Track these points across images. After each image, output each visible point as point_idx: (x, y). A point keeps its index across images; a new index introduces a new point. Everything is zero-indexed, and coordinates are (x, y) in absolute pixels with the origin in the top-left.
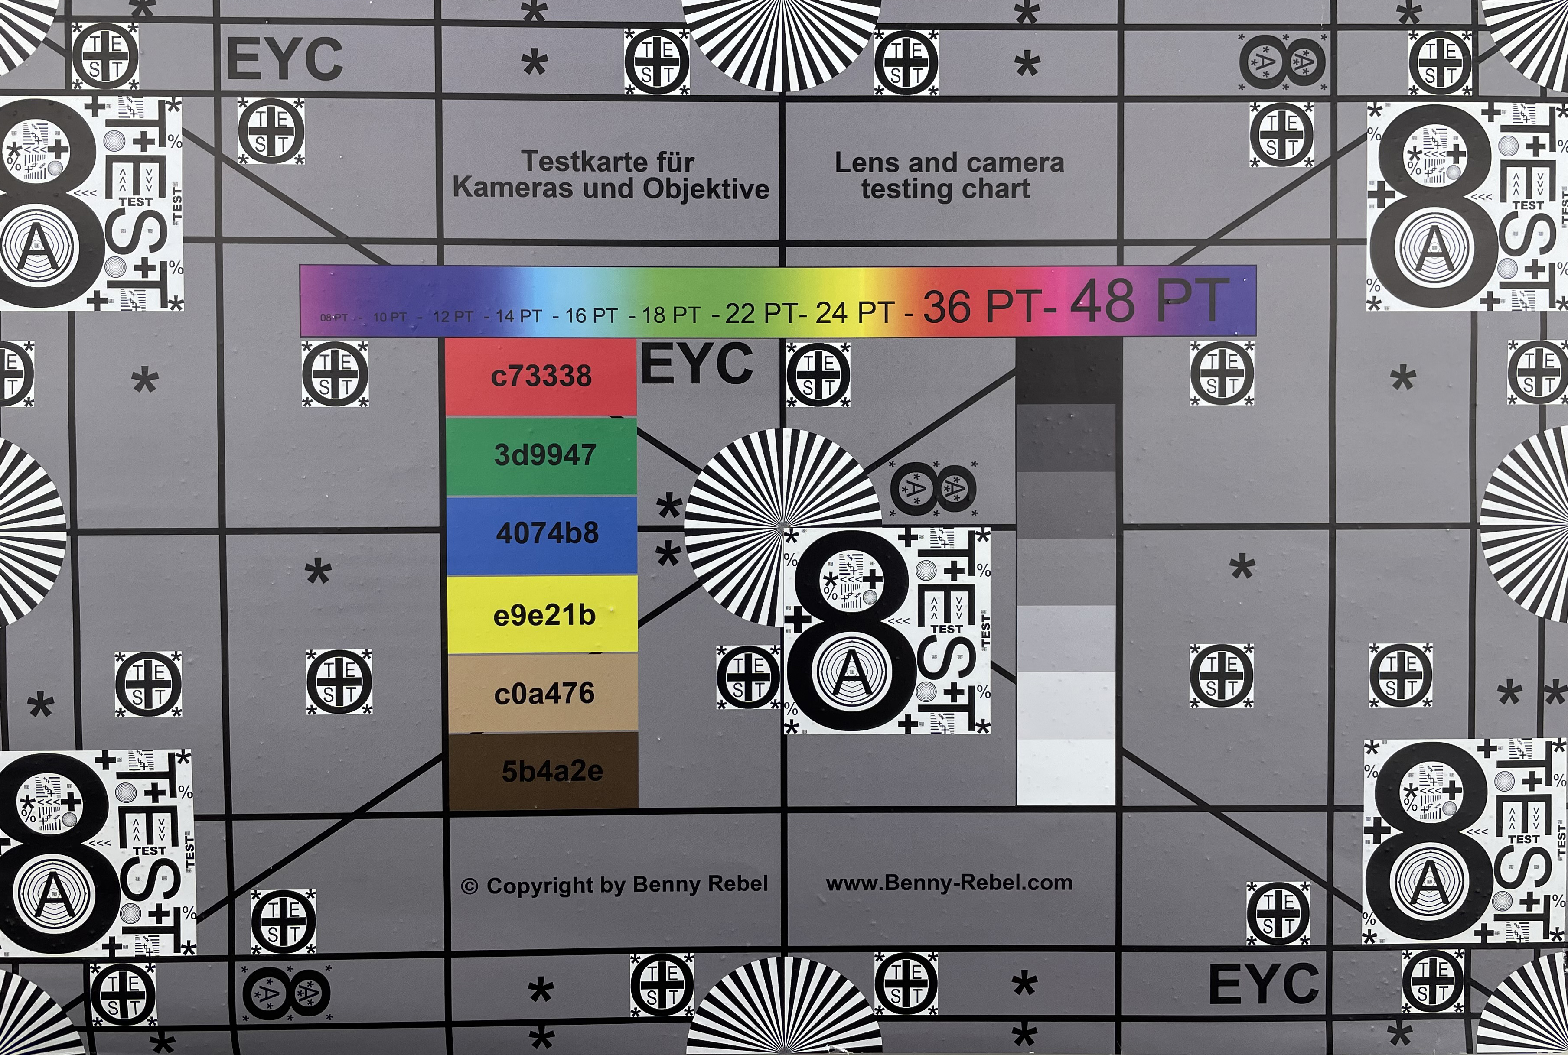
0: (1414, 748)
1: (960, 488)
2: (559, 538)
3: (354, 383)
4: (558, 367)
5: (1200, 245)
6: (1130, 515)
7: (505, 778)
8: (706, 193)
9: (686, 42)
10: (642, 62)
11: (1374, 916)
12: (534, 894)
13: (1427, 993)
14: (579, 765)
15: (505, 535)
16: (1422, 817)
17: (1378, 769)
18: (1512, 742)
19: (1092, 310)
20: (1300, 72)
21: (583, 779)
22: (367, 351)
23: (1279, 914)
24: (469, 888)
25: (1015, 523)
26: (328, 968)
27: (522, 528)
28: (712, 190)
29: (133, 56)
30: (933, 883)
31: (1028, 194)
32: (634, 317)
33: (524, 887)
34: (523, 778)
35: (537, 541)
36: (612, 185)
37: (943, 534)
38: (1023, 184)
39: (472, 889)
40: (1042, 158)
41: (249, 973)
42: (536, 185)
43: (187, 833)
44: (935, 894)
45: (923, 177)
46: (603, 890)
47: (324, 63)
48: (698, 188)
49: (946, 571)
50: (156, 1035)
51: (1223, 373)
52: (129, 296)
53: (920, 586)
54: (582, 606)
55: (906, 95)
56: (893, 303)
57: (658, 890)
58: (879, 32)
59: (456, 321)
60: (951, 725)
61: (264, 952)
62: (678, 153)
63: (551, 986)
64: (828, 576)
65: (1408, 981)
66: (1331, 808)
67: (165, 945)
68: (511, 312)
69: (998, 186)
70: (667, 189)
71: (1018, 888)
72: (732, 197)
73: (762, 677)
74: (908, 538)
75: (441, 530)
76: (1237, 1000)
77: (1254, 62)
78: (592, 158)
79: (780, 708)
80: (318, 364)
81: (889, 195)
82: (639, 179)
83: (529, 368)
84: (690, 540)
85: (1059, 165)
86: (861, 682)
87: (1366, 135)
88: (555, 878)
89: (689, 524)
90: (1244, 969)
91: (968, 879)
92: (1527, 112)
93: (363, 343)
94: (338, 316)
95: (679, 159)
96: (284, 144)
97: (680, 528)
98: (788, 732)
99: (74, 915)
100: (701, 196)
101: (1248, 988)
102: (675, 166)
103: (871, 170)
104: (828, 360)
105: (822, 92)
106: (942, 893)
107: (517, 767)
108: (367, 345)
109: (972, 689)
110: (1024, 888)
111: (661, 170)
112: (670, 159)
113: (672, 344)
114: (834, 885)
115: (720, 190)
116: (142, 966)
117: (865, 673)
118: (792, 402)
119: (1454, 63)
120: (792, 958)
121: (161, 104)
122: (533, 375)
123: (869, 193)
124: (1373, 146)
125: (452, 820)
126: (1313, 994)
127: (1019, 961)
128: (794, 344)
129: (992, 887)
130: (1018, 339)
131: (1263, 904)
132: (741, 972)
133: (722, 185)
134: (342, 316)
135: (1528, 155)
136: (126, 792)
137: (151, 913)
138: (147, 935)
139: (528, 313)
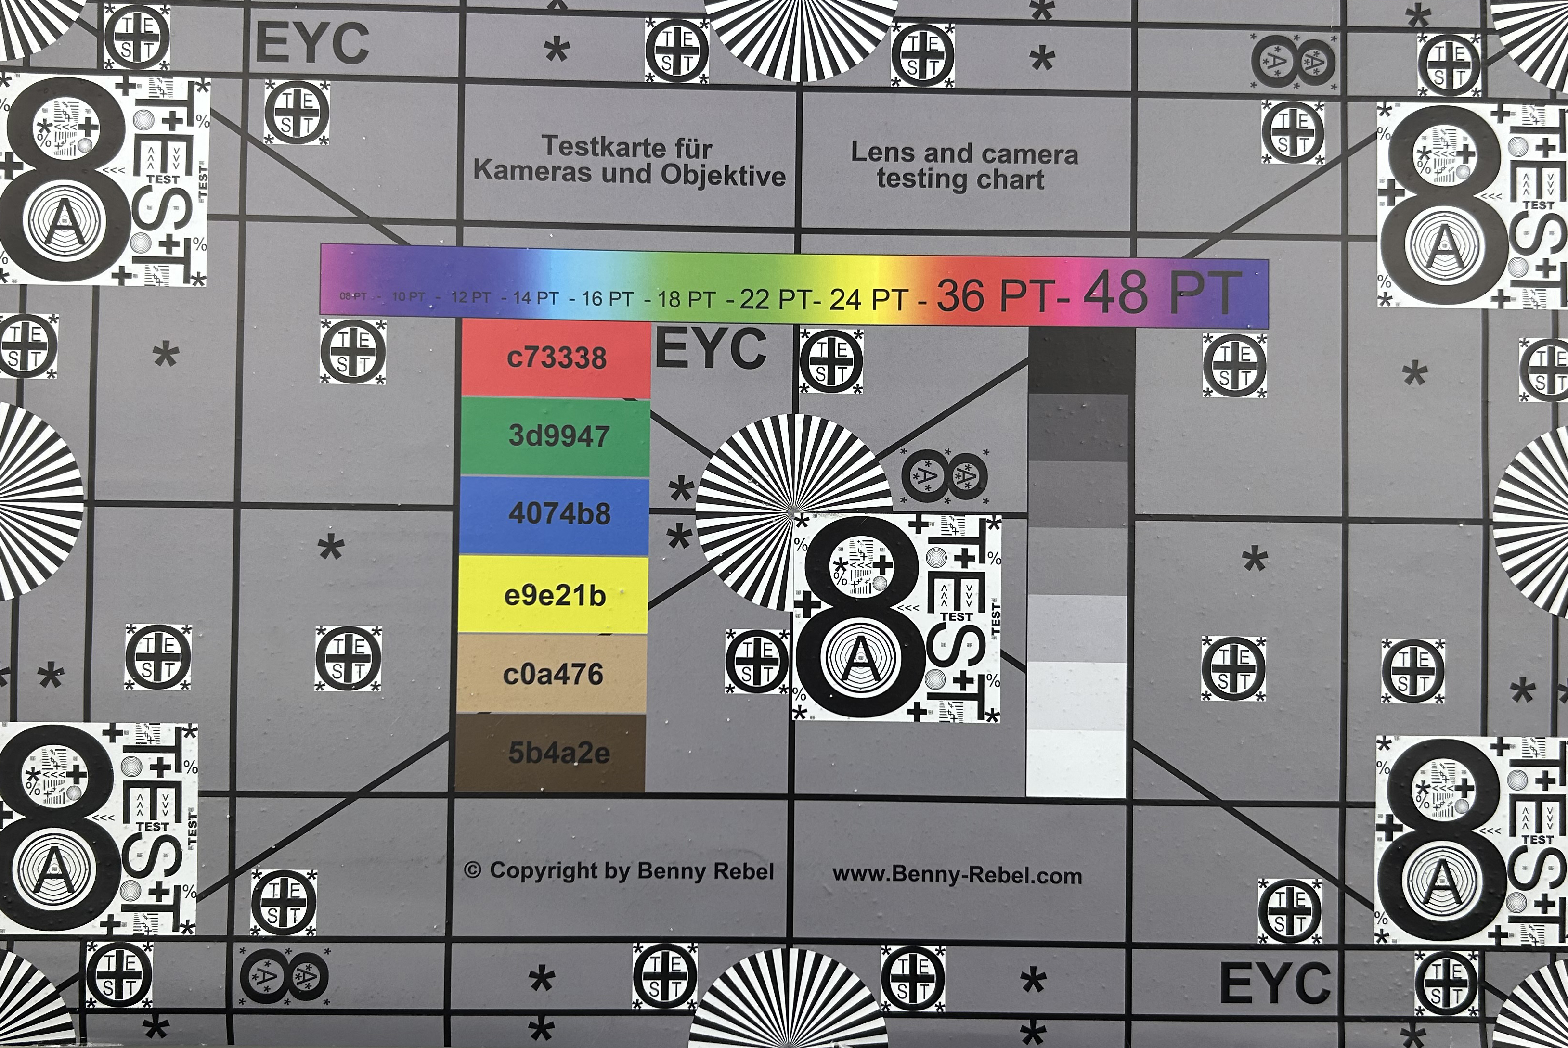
0: (1426, 745)
1: (972, 476)
2: (571, 519)
3: (371, 361)
4: (573, 350)
5: (1213, 238)
6: (1142, 505)
7: (511, 759)
8: (723, 180)
9: (706, 32)
10: (662, 50)
11: (1386, 915)
12: (537, 878)
13: (1441, 996)
14: (586, 748)
15: (517, 515)
16: (1433, 815)
17: (1391, 765)
18: (1525, 742)
19: (1106, 300)
20: (1311, 72)
21: (590, 761)
22: (385, 330)
23: (1291, 911)
24: (472, 872)
25: (1026, 512)
26: (327, 951)
27: (534, 508)
28: (729, 177)
29: (164, 38)
30: (941, 875)
31: (1042, 186)
32: (650, 301)
33: (527, 872)
34: (529, 760)
35: (549, 521)
36: (631, 171)
37: (955, 522)
38: (1037, 176)
39: (475, 872)
40: (1056, 151)
41: (247, 956)
42: (555, 169)
43: (191, 810)
44: (943, 886)
45: (938, 168)
46: (607, 876)
47: (350, 47)
48: (715, 174)
49: (957, 558)
50: (149, 1018)
51: (1236, 366)
52: (153, 272)
53: (929, 572)
54: (593, 586)
55: (923, 86)
56: (907, 290)
57: (663, 876)
58: (896, 25)
59: (474, 302)
60: (960, 713)
61: (263, 933)
62: (696, 140)
63: (552, 974)
64: (839, 562)
65: (1421, 983)
66: (1343, 805)
67: (164, 924)
68: (528, 293)
69: (1013, 177)
70: (684, 175)
71: (1027, 881)
72: (748, 184)
73: (771, 661)
74: (918, 525)
75: (454, 508)
76: (1248, 1000)
77: (1266, 61)
78: (611, 143)
79: (788, 693)
80: (337, 341)
81: (905, 184)
82: (657, 164)
83: (544, 350)
84: (702, 524)
85: (1073, 157)
86: (869, 668)
87: (1376, 132)
88: (559, 863)
89: (701, 507)
90: (1255, 967)
91: (976, 871)
92: (1536, 114)
93: (381, 321)
94: (357, 295)
95: (697, 146)
96: (308, 126)
97: (692, 511)
98: (796, 717)
99: (74, 892)
100: (719, 182)
101: (1259, 987)
102: (692, 153)
103: (887, 159)
104: (842, 346)
105: (840, 82)
106: (950, 886)
107: (524, 748)
108: (385, 324)
109: (981, 678)
110: (1033, 882)
111: (679, 156)
112: (688, 146)
113: (686, 328)
114: (840, 875)
115: (737, 177)
116: (140, 945)
117: (874, 659)
118: (805, 388)
119: (1463, 65)
120: (797, 951)
121: (191, 85)
122: (548, 356)
123: (885, 181)
124: (1383, 146)
125: (457, 801)
126: (1325, 995)
127: (1027, 958)
128: (808, 331)
129: (1001, 880)
130: (1032, 329)
131: (1274, 902)
132: (746, 964)
133: (740, 172)
134: (362, 295)
135: (1539, 156)
136: (132, 767)
137: (151, 892)
138: (146, 914)
139: (544, 295)
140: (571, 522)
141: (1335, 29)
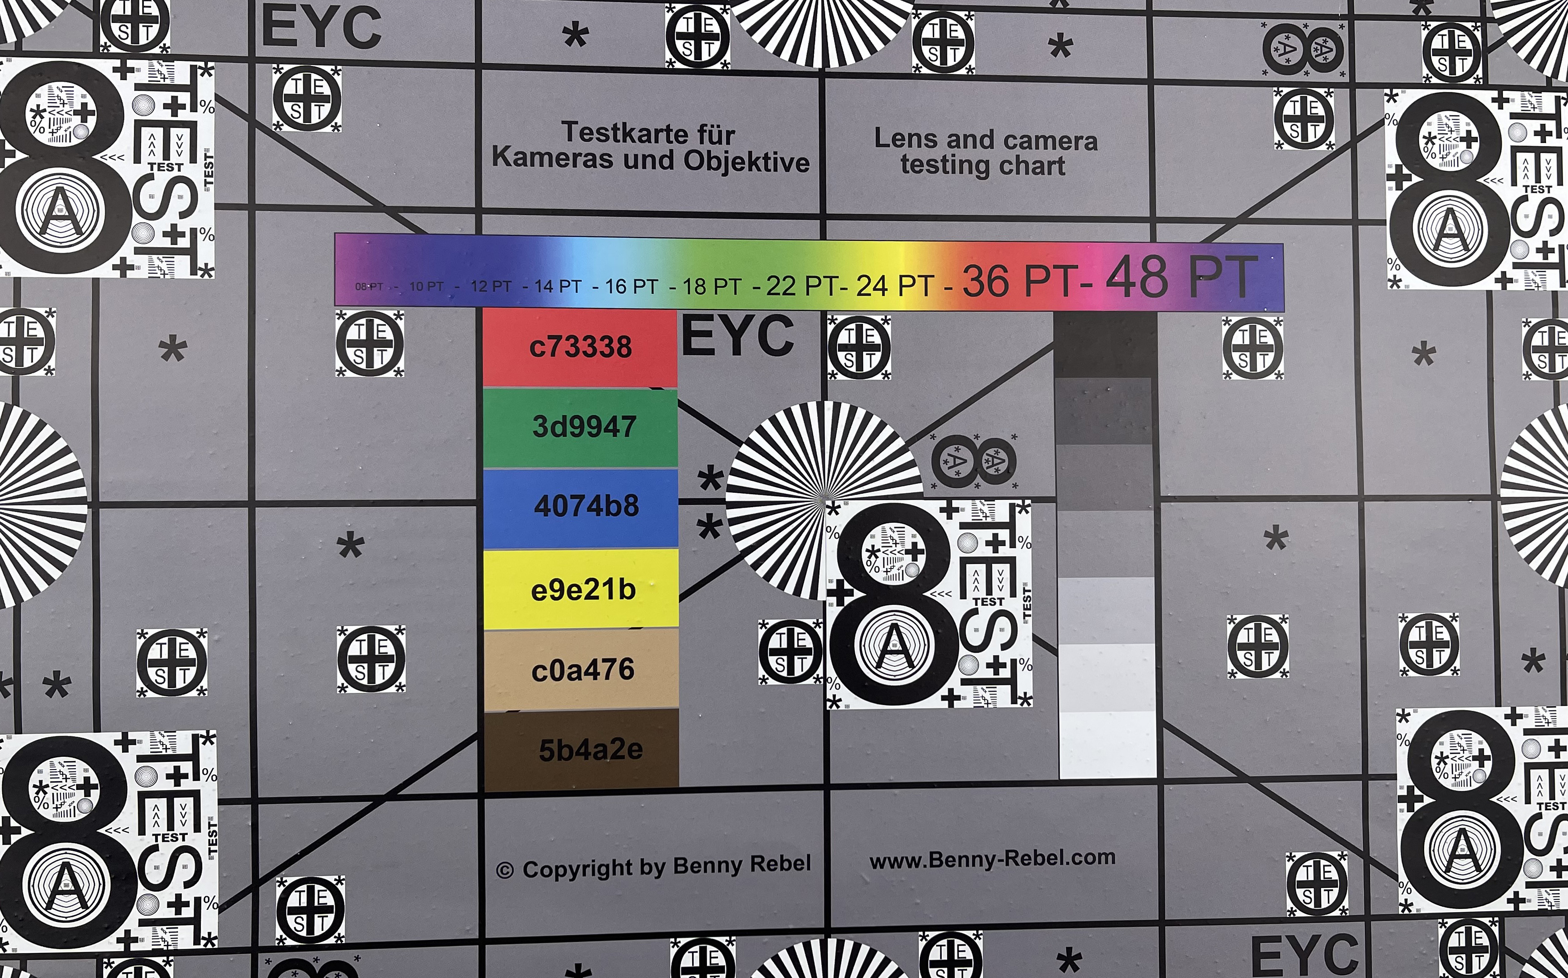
0: (1443, 716)
1: (1000, 461)
2: (598, 511)
3: (389, 353)
4: (598, 338)
5: (1229, 223)
6: (1167, 487)
7: (542, 757)
8: (746, 166)
9: (727, 17)
10: (683, 36)
11: (1410, 884)
12: (572, 877)
13: (1464, 962)
14: (618, 743)
15: (543, 508)
16: (1452, 785)
17: (1410, 737)
18: (1537, 711)
19: (1128, 285)
20: (1320, 60)
21: (623, 757)
22: (403, 320)
23: (1318, 884)
24: (505, 872)
25: (1054, 495)
26: (357, 958)
27: (560, 501)
28: (753, 163)
29: (164, 20)
30: (978, 859)
31: (1063, 172)
32: (675, 288)
33: (561, 871)
34: (560, 758)
35: (576, 514)
36: (653, 157)
37: (984, 506)
38: (1058, 162)
39: (508, 873)
40: (1076, 137)
41: (273, 965)
42: (576, 156)
43: (211, 818)
44: (979, 870)
45: (961, 154)
46: (643, 872)
47: (362, 32)
48: (738, 161)
49: (988, 543)
51: (1254, 348)
52: (157, 263)
53: (961, 558)
54: (622, 580)
55: (944, 73)
56: (933, 276)
57: (699, 870)
58: (917, 12)
59: (494, 291)
60: (994, 698)
61: (289, 942)
62: (718, 126)
63: (588, 973)
64: (871, 549)
65: (1444, 950)
66: (1365, 777)
67: (184, 937)
68: (550, 282)
69: (1034, 163)
70: (708, 161)
71: (1062, 863)
72: (772, 170)
73: (805, 651)
74: (949, 511)
75: (478, 503)
76: (1279, 972)
77: (1277, 50)
78: (632, 130)
79: (822, 683)
80: (353, 333)
81: (928, 171)
82: (680, 151)
83: (568, 339)
84: (732, 513)
85: (1093, 144)
86: (903, 656)
87: (1384, 119)
88: (593, 861)
89: (731, 497)
90: (1284, 940)
91: (1012, 854)
92: (1534, 100)
93: (399, 312)
94: (373, 285)
95: (720, 132)
96: (319, 112)
97: (722, 501)
98: (831, 707)
99: (88, 907)
100: (742, 168)
101: (1289, 960)
102: (715, 139)
103: (910, 145)
104: (869, 333)
105: (861, 68)
106: (986, 870)
107: (554, 746)
108: (403, 315)
109: (1014, 662)
110: (1068, 863)
111: (702, 142)
112: (711, 132)
113: (713, 315)
114: (877, 863)
115: (761, 163)
116: (159, 960)
117: (908, 646)
118: (833, 375)
119: (1465, 53)
120: (836, 940)
121: (193, 69)
122: (572, 345)
123: (908, 168)
124: (1390, 132)
125: (487, 802)
126: (1353, 964)
127: (1062, 939)
128: (835, 317)
129: (1036, 863)
130: (1056, 313)
131: (1302, 875)
132: (784, 956)
133: (763, 158)
134: (378, 285)
135: (1536, 141)
136: (146, 777)
137: (170, 905)
138: (164, 928)
139: (567, 284)
140: (598, 514)
141: (1343, 17)
